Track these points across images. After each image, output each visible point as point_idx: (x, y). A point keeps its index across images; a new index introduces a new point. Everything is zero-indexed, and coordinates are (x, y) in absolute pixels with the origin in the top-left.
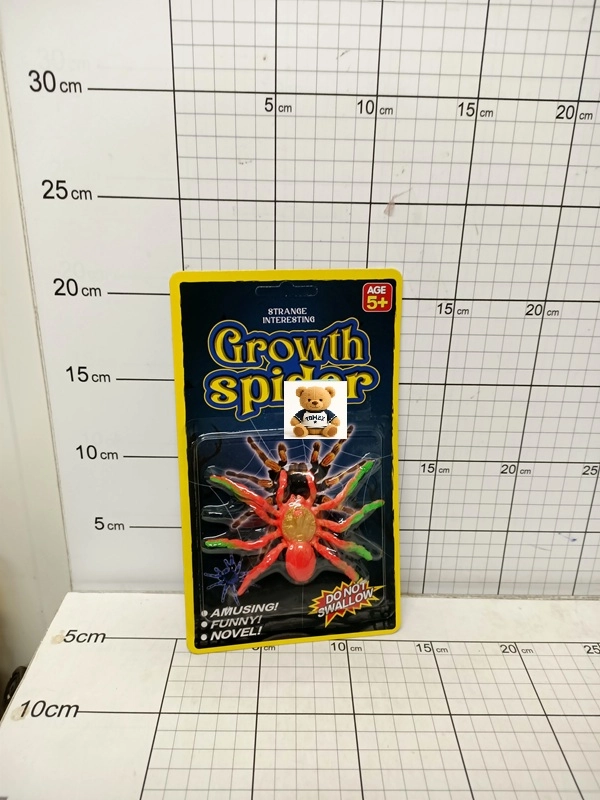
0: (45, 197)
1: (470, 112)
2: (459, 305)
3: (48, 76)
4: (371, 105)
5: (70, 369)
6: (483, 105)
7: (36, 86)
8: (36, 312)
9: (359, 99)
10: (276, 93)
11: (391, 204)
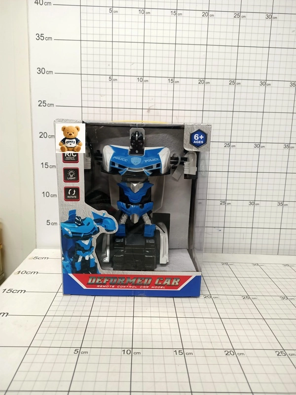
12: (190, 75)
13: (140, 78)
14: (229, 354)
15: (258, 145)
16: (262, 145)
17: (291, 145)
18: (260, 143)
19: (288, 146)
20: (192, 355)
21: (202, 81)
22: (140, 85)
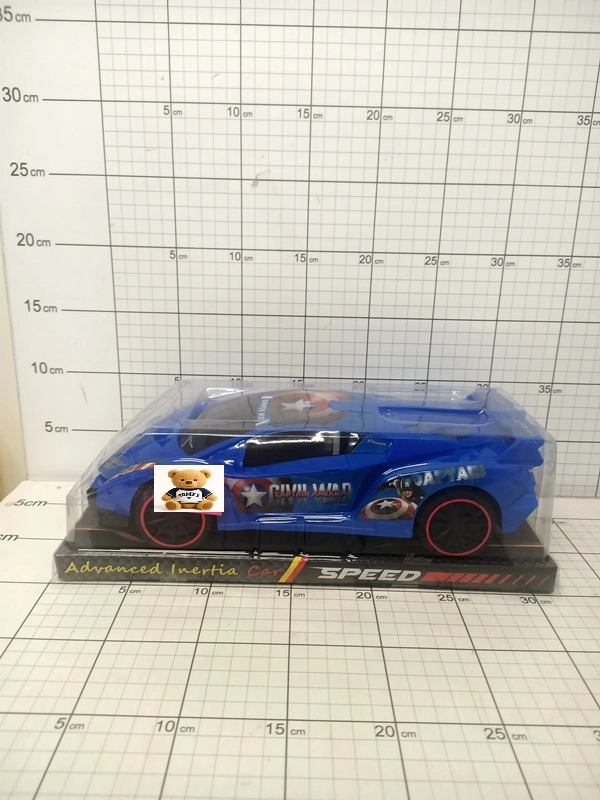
0: (13, 174)
1: (306, 115)
2: (311, 255)
3: (16, 91)
4: (237, 110)
5: (27, 302)
6: (315, 110)
7: (7, 97)
8: (4, 259)
9: (229, 106)
10: (171, 102)
11: (256, 180)
12: (347, 99)
13: (233, 107)
14: (383, 733)
15: (500, 261)
16: (508, 259)
17: (575, 261)
18: (505, 255)
19: (567, 262)
20: (302, 736)
21: (376, 114)
22: (234, 124)
